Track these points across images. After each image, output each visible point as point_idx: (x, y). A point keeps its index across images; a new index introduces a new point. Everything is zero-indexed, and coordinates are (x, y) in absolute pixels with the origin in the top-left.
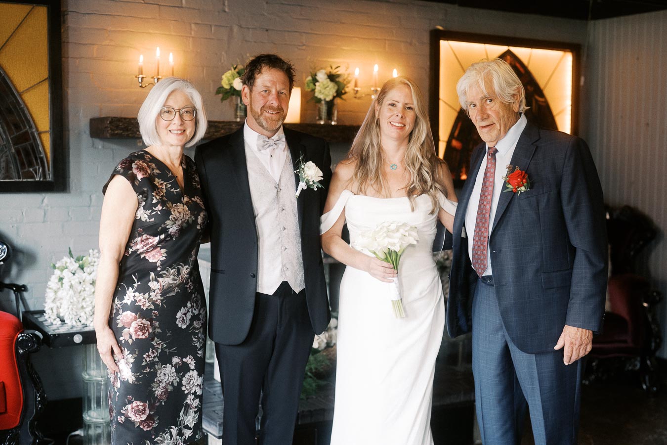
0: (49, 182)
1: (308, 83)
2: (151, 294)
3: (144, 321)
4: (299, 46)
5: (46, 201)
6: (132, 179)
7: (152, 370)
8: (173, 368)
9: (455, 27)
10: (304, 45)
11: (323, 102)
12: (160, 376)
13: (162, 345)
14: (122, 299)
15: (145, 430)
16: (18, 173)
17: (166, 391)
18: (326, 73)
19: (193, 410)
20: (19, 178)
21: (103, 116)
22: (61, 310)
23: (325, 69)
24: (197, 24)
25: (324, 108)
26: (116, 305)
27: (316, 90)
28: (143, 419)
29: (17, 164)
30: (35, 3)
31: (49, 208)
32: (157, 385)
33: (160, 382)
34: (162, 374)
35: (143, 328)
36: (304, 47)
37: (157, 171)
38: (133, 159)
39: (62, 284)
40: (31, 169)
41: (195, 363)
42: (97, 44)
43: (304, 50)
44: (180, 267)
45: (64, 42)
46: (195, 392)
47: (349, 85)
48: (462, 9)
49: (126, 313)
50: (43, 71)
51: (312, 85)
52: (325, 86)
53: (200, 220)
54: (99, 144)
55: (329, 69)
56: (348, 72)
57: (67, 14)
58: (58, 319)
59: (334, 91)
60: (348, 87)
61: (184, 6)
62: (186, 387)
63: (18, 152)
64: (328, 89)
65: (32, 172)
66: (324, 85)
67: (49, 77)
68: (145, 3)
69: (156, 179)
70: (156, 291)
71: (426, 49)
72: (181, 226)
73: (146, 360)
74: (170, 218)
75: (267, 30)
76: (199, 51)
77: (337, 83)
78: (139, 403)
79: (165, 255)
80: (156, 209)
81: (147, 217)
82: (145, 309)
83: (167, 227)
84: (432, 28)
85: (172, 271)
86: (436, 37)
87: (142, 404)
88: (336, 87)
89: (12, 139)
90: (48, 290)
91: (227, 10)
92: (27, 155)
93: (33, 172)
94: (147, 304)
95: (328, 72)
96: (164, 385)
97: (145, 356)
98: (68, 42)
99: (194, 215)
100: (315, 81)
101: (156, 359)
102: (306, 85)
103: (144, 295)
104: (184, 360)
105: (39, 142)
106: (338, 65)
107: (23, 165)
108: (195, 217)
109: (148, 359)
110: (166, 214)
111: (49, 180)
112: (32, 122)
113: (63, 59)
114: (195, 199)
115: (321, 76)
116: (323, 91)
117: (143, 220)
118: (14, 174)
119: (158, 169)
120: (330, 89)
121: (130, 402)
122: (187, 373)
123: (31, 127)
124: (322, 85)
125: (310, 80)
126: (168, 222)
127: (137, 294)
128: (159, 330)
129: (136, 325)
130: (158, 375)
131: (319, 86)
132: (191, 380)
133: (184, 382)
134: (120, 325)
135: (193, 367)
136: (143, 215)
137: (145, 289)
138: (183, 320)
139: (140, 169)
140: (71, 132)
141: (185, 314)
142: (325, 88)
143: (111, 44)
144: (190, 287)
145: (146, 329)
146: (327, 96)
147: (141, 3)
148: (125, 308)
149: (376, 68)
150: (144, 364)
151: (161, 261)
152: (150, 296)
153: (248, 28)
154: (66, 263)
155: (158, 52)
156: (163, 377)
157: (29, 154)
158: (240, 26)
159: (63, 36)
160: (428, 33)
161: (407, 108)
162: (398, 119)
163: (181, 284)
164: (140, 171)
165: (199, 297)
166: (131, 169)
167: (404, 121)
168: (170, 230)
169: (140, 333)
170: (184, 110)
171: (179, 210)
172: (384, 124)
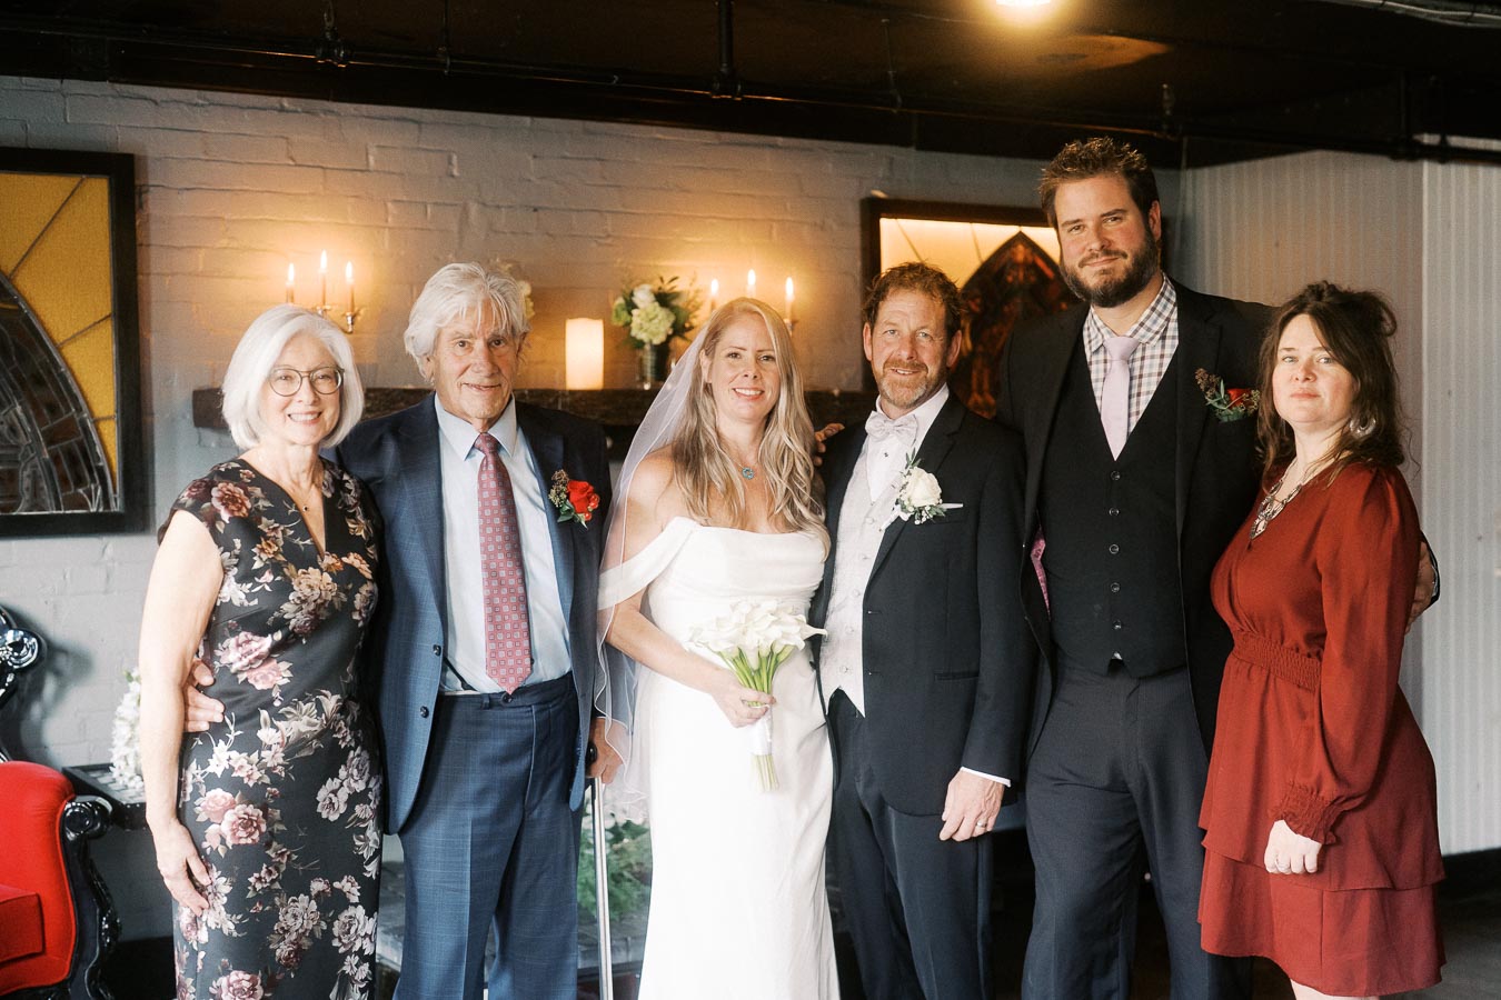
0: (115, 514)
1: (617, 311)
2: (264, 754)
3: (250, 809)
4: (600, 237)
5: (109, 551)
6: (211, 520)
7: (267, 908)
8: (313, 902)
9: (911, 192)
10: (609, 236)
11: (647, 347)
12: (286, 920)
13: (289, 857)
14: (205, 765)
16: (57, 499)
17: (298, 951)
18: (652, 291)
19: (357, 986)
20: (58, 508)
23: (650, 281)
24: (399, 201)
25: (649, 359)
26: (194, 777)
27: (633, 325)
29: (54, 484)
30: (84, 173)
31: (116, 564)
32: (276, 939)
33: (286, 931)
34: (289, 915)
35: (247, 823)
36: (609, 241)
37: (263, 504)
38: (215, 479)
40: (81, 491)
41: (359, 890)
42: (207, 248)
43: (610, 245)
44: (321, 697)
45: (141, 245)
46: (361, 950)
47: (697, 313)
48: (924, 155)
49: (212, 793)
50: (102, 300)
51: (624, 315)
52: (651, 316)
53: (358, 601)
54: (213, 438)
55: (658, 283)
56: (697, 286)
57: (147, 191)
59: (669, 324)
60: (695, 317)
61: (371, 168)
62: (340, 940)
63: (55, 458)
64: (656, 321)
65: (81, 495)
66: (647, 314)
67: (114, 312)
68: (296, 165)
69: (264, 519)
70: (274, 747)
71: (854, 237)
72: (314, 613)
73: (255, 889)
74: (291, 597)
75: (535, 210)
76: (403, 253)
77: (673, 309)
78: (241, 975)
79: (289, 674)
80: (261, 581)
81: (243, 596)
82: (251, 784)
83: (286, 616)
84: (863, 195)
85: (305, 708)
86: (873, 211)
87: (248, 977)
88: (672, 318)
89: (43, 433)
90: (116, 723)
91: (455, 173)
92: (73, 461)
93: (85, 496)
94: (257, 775)
95: (656, 289)
96: (294, 936)
97: (252, 880)
98: (149, 245)
99: (346, 592)
100: (630, 306)
101: (277, 886)
102: (614, 314)
103: (249, 756)
104: (337, 885)
105: (95, 438)
106: (676, 275)
107: (64, 480)
108: (347, 596)
109: (259, 886)
110: (284, 588)
111: (117, 510)
112: (81, 401)
113: (140, 277)
114: (353, 559)
115: (643, 297)
116: (646, 325)
117: (236, 603)
118: (49, 501)
119: (268, 498)
120: (660, 321)
121: (226, 972)
122: (342, 911)
123: (79, 410)
124: (643, 315)
125: (620, 305)
126: (286, 607)
127: (234, 754)
128: (282, 827)
129: (234, 818)
130: (281, 918)
131: (639, 316)
132: (351, 925)
133: (336, 930)
134: (202, 818)
135: (355, 899)
136: (235, 593)
137: (249, 744)
138: (332, 804)
139: (229, 500)
140: (157, 416)
141: (335, 792)
142: (651, 320)
143: (235, 244)
144: (344, 738)
145: (255, 825)
146: (654, 334)
147: (289, 165)
148: (212, 782)
149: (752, 277)
150: (250, 895)
151: (280, 687)
152: (261, 758)
153: (498, 207)
155: (324, 259)
156: (291, 921)
157: (76, 460)
158: (484, 204)
159: (140, 233)
160: (857, 206)
161: (763, 358)
162: (748, 382)
163: (326, 733)
164: (226, 506)
165: (365, 755)
166: (209, 497)
167: (759, 385)
168: (293, 622)
169: (242, 833)
170: (320, 373)
171: (312, 582)
172: (723, 394)
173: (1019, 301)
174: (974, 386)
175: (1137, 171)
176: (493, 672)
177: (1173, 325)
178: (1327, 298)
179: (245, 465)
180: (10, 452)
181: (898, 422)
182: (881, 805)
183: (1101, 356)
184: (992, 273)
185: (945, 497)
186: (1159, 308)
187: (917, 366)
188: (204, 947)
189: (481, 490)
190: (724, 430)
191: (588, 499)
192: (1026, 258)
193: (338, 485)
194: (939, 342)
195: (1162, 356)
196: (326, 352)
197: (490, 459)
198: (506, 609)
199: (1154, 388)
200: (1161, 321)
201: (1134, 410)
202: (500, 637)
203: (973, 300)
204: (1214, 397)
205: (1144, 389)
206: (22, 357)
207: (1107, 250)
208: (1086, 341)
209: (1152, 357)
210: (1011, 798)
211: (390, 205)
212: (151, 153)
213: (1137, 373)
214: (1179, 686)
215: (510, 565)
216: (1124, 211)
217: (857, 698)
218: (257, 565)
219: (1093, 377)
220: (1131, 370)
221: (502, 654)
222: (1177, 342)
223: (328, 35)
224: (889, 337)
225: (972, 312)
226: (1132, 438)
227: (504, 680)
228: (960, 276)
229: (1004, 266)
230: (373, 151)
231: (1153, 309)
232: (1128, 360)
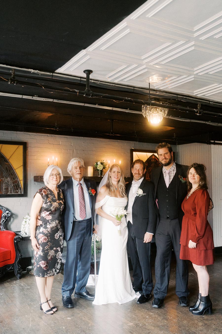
0: (22, 194)
2: (48, 229)
3: (46, 237)
5: (21, 199)
6: (42, 195)
7: (47, 252)
8: (54, 251)
9: (138, 148)
12: (50, 253)
13: (51, 244)
14: (39, 230)
15: (45, 269)
16: (14, 192)
17: (52, 258)
19: (59, 264)
20: (14, 193)
21: (37, 176)
22: (25, 231)
25: (100, 172)
26: (38, 232)
27: (98, 167)
28: (45, 266)
29: (13, 189)
30: (19, 145)
31: (22, 201)
32: (48, 256)
33: (50, 255)
35: (45, 239)
36: (94, 155)
38: (43, 189)
39: (26, 223)
40: (17, 191)
41: (60, 249)
42: (36, 155)
44: (56, 221)
46: (60, 258)
48: (139, 143)
49: (40, 234)
50: (21, 163)
53: (61, 208)
54: (36, 183)
55: (101, 161)
56: (106, 162)
58: (25, 233)
60: (106, 166)
61: (60, 144)
62: (57, 257)
63: (14, 186)
67: (23, 165)
69: (49, 195)
71: (129, 155)
72: (55, 209)
75: (83, 150)
77: (103, 165)
79: (51, 217)
81: (46, 206)
85: (54, 222)
86: (132, 151)
87: (44, 262)
88: (103, 166)
89: (12, 182)
90: (22, 225)
91: (72, 145)
92: (16, 186)
94: (47, 232)
96: (51, 256)
97: (45, 247)
98: (28, 155)
99: (60, 206)
100: (97, 164)
101: (49, 248)
102: (95, 166)
104: (57, 249)
105: (20, 183)
106: (104, 160)
107: (15, 189)
110: (51, 205)
112: (18, 177)
113: (27, 160)
114: (61, 201)
115: (99, 163)
117: (44, 207)
118: (13, 192)
119: (50, 192)
121: (41, 261)
122: (58, 252)
123: (18, 179)
126: (51, 208)
127: (44, 229)
128: (50, 240)
129: (43, 238)
132: (59, 255)
133: (57, 255)
134: (39, 238)
135: (60, 251)
136: (44, 206)
137: (46, 228)
138: (57, 237)
139: (44, 192)
140: (28, 180)
141: (57, 235)
142: (100, 166)
143: (41, 155)
144: (59, 227)
146: (101, 169)
147: (49, 144)
148: (40, 233)
149: (115, 160)
150: (45, 250)
151: (50, 219)
154: (27, 217)
155: (53, 158)
156: (51, 254)
157: (17, 186)
158: (76, 150)
159: (27, 153)
160: (130, 150)
161: (118, 172)
162: (116, 176)
163: (57, 226)
164: (44, 193)
165: (62, 230)
166: (42, 191)
167: (118, 176)
168: (52, 210)
169: (44, 240)
170: (57, 174)
171: (55, 204)
172: (112, 177)
173: (153, 164)
174: (147, 176)
175: (169, 147)
176: (80, 217)
177: (175, 169)
178: (196, 165)
179: (47, 187)
180: (8, 185)
181: (137, 182)
182: (135, 237)
183: (165, 173)
184: (149, 160)
185: (144, 193)
186: (173, 166)
187: (139, 174)
188: (38, 257)
189: (79, 190)
190: (113, 183)
191: (94, 192)
192: (154, 158)
193: (59, 190)
194: (142, 171)
195: (174, 173)
196: (58, 171)
197: (80, 186)
198: (82, 208)
199: (173, 178)
200: (173, 168)
201: (170, 181)
202: (82, 212)
203: (147, 164)
204: (181, 179)
205: (171, 178)
206: (10, 171)
207: (165, 158)
208: (163, 171)
209: (172, 173)
210: (154, 236)
211: (63, 150)
212: (29, 142)
213: (170, 176)
214: (177, 220)
215: (83, 201)
216: (168, 153)
217: (131, 222)
218: (48, 201)
219: (164, 176)
220: (169, 175)
221: (82, 214)
222: (176, 171)
223: (56, 126)
224: (135, 170)
225: (146, 166)
226: (170, 185)
227: (82, 218)
228: (144, 161)
229: (151, 159)
230: (60, 142)
231: (172, 166)
232: (169, 174)
